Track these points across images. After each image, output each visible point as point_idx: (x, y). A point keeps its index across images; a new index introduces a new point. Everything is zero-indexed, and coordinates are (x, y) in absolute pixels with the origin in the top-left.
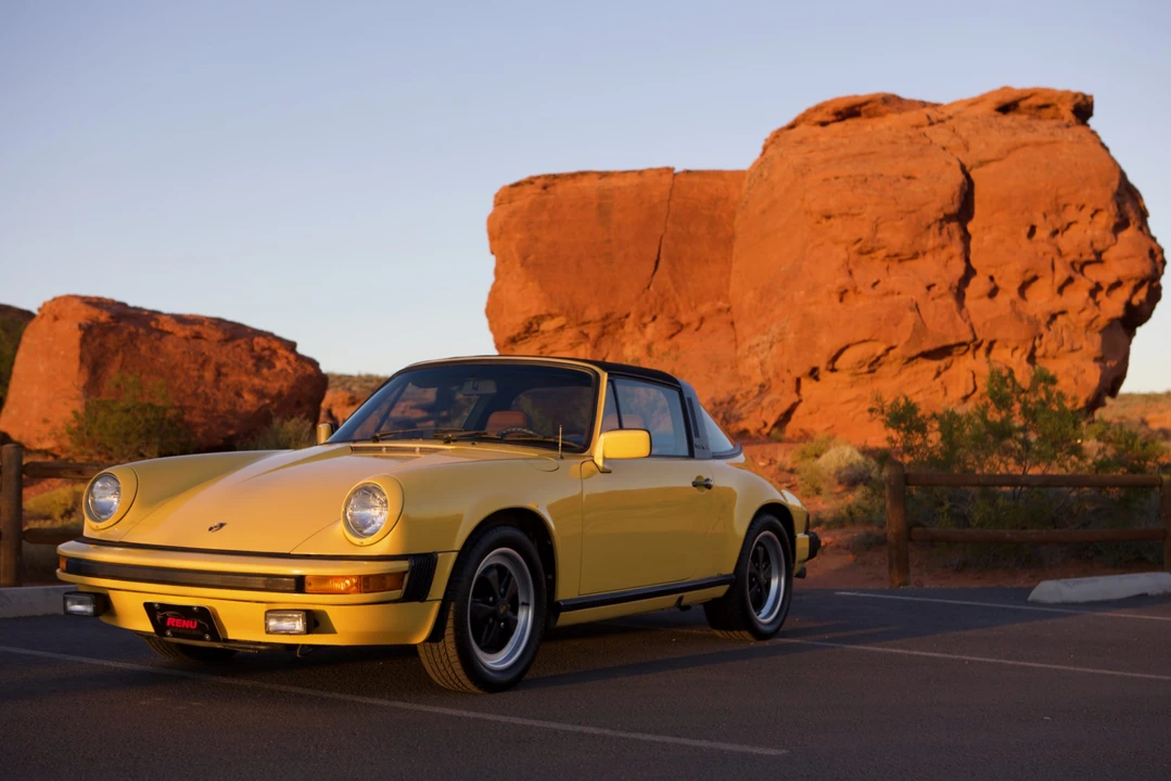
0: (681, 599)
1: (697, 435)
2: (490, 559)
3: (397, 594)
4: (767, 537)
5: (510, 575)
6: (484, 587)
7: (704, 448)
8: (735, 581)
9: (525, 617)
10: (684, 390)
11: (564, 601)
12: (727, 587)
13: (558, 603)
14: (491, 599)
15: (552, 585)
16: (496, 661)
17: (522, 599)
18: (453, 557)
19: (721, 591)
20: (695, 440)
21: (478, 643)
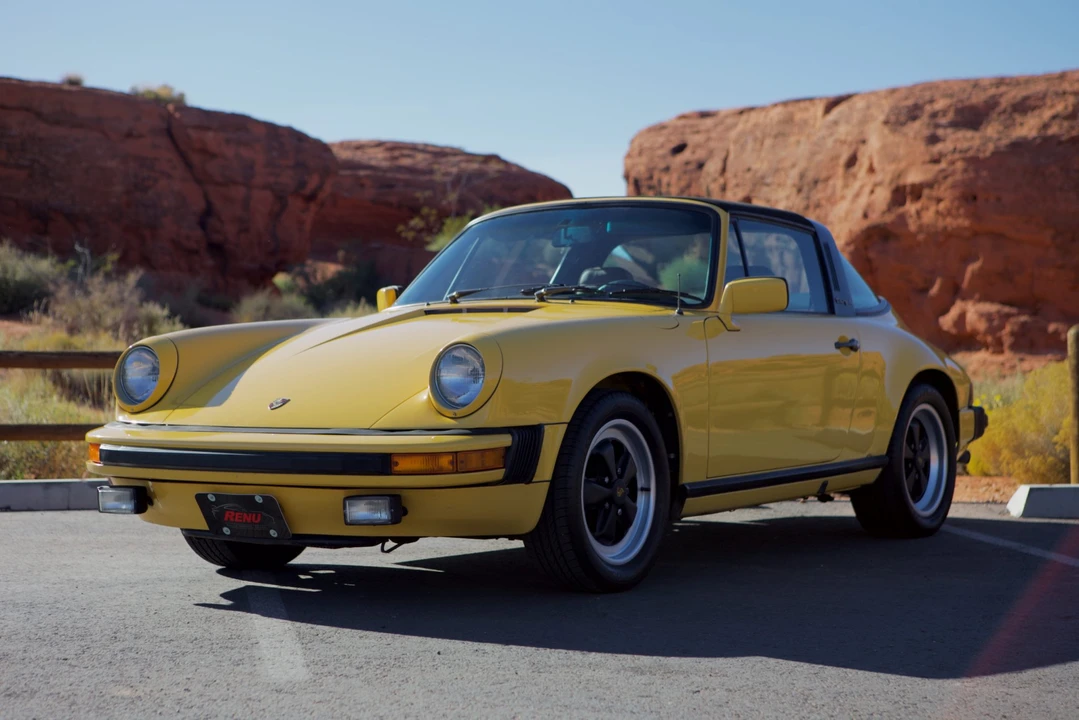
0: (825, 485)
1: (837, 288)
2: (606, 432)
3: (499, 474)
4: (925, 412)
5: (628, 454)
6: (598, 465)
7: (847, 303)
8: (888, 463)
9: (646, 504)
10: (819, 235)
11: (690, 484)
12: (879, 470)
13: (683, 485)
14: (607, 480)
15: (676, 465)
16: (614, 554)
17: (641, 483)
18: (562, 430)
19: (870, 476)
20: (835, 294)
21: (592, 531)
